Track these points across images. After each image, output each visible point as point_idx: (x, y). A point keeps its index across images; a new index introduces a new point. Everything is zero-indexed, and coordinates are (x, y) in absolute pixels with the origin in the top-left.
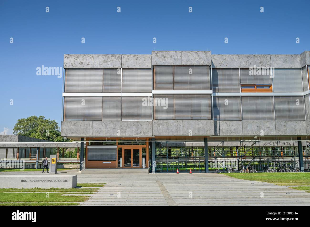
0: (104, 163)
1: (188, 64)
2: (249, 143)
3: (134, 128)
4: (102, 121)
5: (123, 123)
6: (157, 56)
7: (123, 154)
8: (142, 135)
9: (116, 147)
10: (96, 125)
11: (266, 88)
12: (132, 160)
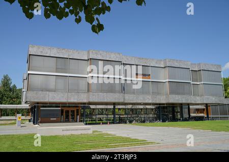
0: (52, 119)
1: (110, 60)
2: (130, 107)
3: (76, 97)
4: (55, 91)
5: (69, 94)
6: (92, 53)
7: (64, 113)
8: (81, 101)
9: (60, 108)
10: (51, 94)
11: (147, 77)
12: (70, 117)
